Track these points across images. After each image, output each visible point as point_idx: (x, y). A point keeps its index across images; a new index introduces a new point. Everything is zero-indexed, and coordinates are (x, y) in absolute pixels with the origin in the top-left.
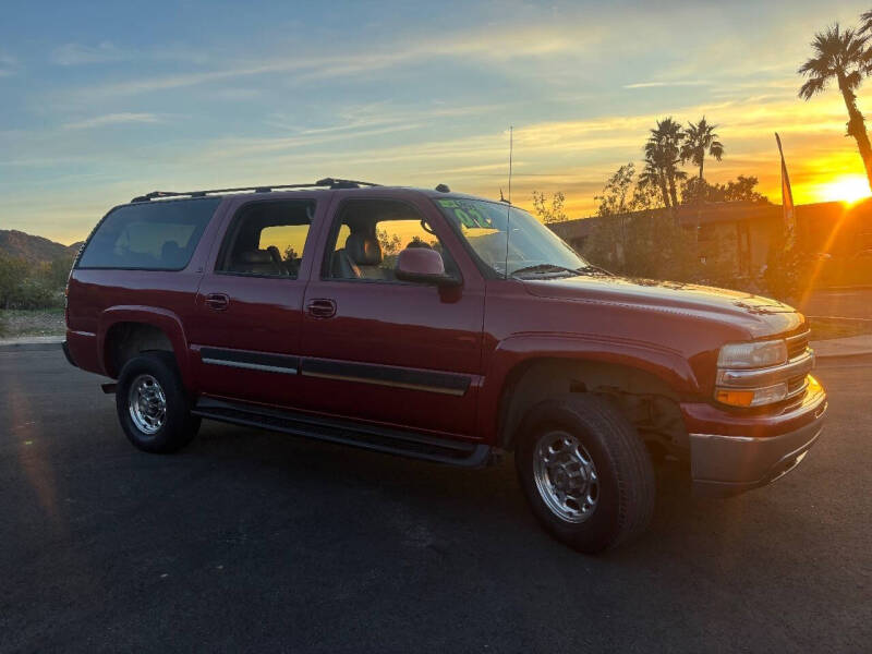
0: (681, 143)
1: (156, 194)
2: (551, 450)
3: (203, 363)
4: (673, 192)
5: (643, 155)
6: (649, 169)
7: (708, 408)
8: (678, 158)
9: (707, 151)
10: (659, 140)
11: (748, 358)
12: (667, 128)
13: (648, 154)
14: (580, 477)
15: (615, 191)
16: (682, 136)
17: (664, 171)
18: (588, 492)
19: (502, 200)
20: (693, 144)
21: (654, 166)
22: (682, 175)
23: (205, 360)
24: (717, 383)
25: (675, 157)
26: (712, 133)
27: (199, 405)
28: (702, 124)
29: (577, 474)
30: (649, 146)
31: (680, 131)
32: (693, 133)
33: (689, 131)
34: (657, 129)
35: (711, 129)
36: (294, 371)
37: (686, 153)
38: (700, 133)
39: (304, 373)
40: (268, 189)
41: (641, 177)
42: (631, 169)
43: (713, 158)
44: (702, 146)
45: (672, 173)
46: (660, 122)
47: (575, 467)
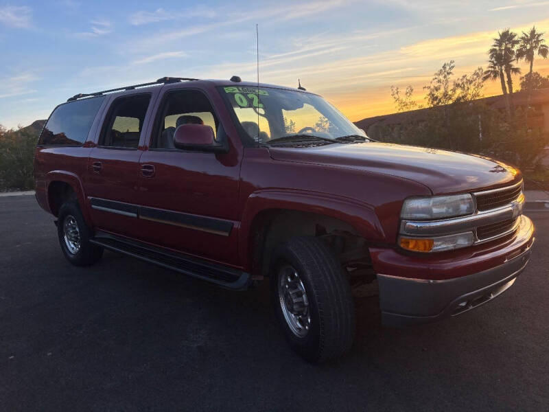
0: (516, 48)
1: (79, 96)
2: (289, 280)
3: (92, 208)
4: (510, 82)
5: (488, 57)
6: (492, 67)
7: (391, 253)
8: (514, 57)
9: (536, 52)
10: (500, 45)
11: (428, 211)
12: (506, 37)
13: (492, 56)
14: (302, 302)
15: (439, 81)
16: (517, 42)
17: (503, 68)
18: (308, 314)
19: (300, 88)
20: (526, 47)
21: (495, 65)
22: (516, 70)
23: (93, 206)
24: (401, 232)
25: (511, 58)
26: (540, 38)
27: (96, 236)
28: (533, 32)
29: (300, 299)
30: (492, 51)
31: (516, 38)
32: (526, 40)
33: (522, 38)
34: (499, 38)
35: (539, 35)
36: (135, 215)
37: (520, 54)
38: (531, 39)
39: (141, 217)
40: (133, 88)
41: (485, 73)
42: (452, 65)
43: (541, 57)
44: (532, 48)
45: (510, 69)
46: (501, 33)
47: (299, 295)
